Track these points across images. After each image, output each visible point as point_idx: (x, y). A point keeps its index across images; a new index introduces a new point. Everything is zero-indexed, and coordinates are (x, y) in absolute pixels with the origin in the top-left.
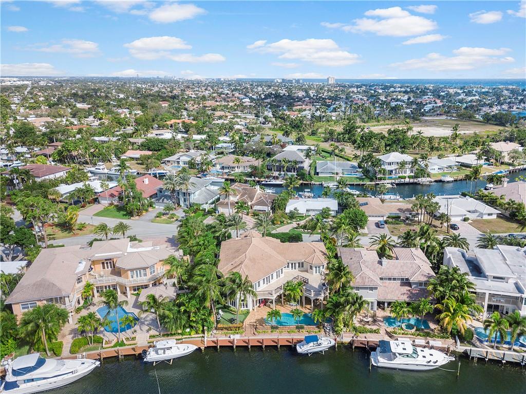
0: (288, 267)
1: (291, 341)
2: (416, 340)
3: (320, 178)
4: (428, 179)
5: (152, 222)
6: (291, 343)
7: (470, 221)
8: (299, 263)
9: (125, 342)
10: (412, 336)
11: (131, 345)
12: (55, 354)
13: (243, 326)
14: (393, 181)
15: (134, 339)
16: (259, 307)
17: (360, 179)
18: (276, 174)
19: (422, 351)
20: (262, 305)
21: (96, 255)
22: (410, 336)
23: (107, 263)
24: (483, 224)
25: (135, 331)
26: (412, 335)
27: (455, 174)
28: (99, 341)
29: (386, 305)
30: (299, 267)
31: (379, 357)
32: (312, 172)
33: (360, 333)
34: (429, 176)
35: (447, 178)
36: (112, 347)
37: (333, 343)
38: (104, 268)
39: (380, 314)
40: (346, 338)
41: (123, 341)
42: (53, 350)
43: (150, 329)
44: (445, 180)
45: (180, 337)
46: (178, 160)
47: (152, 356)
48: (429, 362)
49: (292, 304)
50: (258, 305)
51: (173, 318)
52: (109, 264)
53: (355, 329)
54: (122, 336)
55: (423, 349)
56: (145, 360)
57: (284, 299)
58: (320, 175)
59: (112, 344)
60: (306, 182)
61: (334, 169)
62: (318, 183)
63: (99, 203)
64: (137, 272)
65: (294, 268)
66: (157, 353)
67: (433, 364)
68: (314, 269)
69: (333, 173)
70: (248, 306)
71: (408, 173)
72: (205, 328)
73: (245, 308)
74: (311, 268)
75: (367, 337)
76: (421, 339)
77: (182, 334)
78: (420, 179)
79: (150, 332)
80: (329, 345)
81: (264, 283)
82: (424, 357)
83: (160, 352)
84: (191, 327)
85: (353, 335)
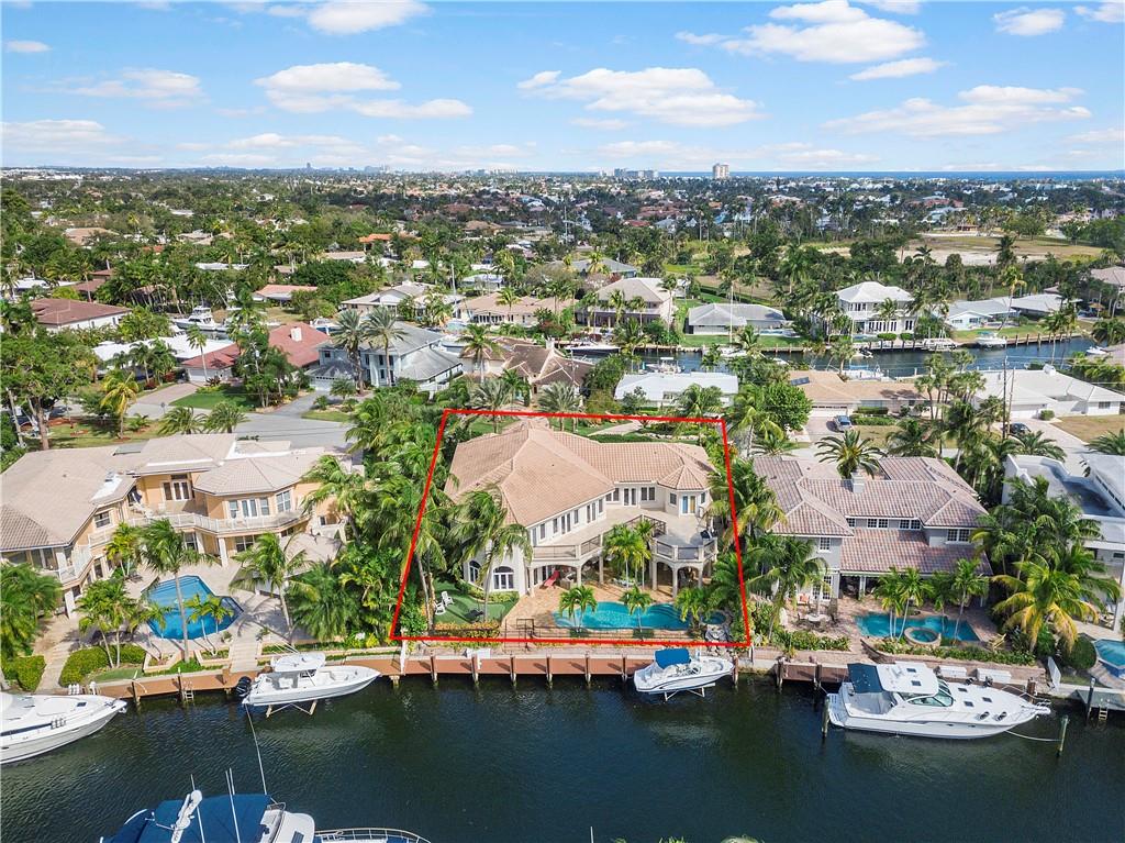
0: (616, 498)
1: (621, 665)
2: (943, 668)
3: (695, 338)
4: (949, 342)
5: (303, 417)
6: (619, 670)
7: (1054, 420)
8: (644, 490)
9: (200, 660)
10: (933, 658)
11: (215, 668)
12: (20, 684)
13: (500, 629)
14: (866, 345)
15: (223, 654)
16: (543, 587)
17: (789, 340)
18: (597, 330)
19: (961, 690)
20: (549, 583)
21: (149, 465)
22: (926, 657)
23: (176, 485)
24: (1088, 424)
25: (228, 636)
26: (933, 653)
27: (1009, 331)
28: (136, 658)
29: (862, 585)
30: (644, 498)
31: (848, 706)
32: (679, 326)
33: (798, 648)
34: (949, 334)
35: (991, 338)
36: (167, 672)
37: (728, 668)
38: (169, 497)
39: (847, 607)
40: (763, 660)
41: (196, 658)
42: (17, 676)
43: (265, 632)
44: (988, 343)
45: (340, 652)
46: (376, 303)
47: (262, 694)
48: (983, 716)
49: (623, 582)
50: (540, 582)
51: (321, 602)
52: (181, 489)
53: (784, 638)
54: (195, 648)
55: (963, 686)
56: (245, 701)
57: (605, 572)
58: (695, 333)
59: (168, 666)
60: (665, 347)
61: (728, 320)
62: (692, 349)
63: (187, 380)
64: (245, 503)
65: (630, 501)
66: (277, 686)
67: (995, 723)
68: (680, 501)
69: (727, 328)
70: (515, 585)
71: (900, 329)
72: (404, 630)
73: (508, 589)
74: (673, 499)
75: (815, 658)
76: (956, 664)
77: (345, 645)
78: (928, 341)
79: (264, 638)
80: (719, 672)
81: (555, 531)
82: (969, 704)
83: (283, 682)
84: (368, 628)
85: (778, 654)
